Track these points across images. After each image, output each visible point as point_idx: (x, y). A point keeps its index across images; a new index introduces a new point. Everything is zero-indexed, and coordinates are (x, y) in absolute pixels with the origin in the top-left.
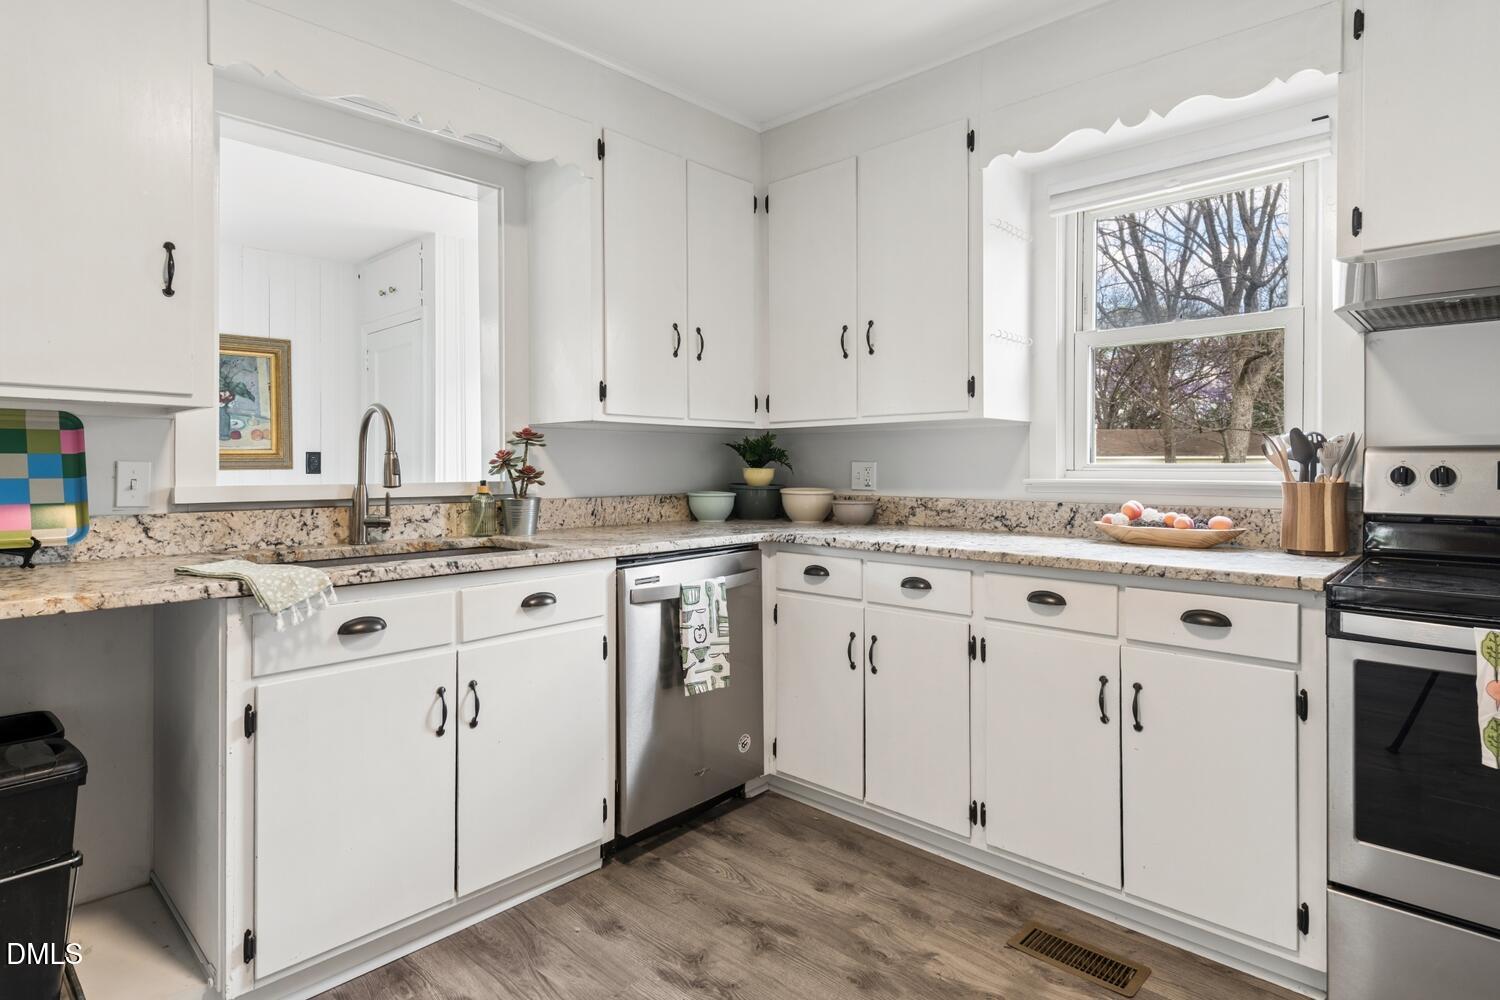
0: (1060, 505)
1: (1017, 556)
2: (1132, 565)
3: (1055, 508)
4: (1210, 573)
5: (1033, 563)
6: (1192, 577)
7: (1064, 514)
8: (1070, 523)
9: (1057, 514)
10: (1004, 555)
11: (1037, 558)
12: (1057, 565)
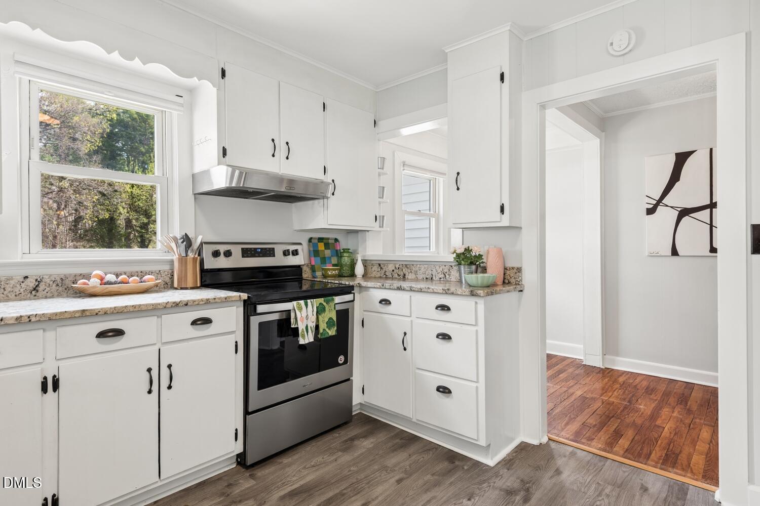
0: (26, 277)
1: (94, 310)
2: (171, 302)
3: (22, 280)
4: (207, 300)
5: (108, 312)
6: (200, 303)
7: (29, 284)
8: (35, 289)
9: (23, 285)
10: (84, 311)
11: (111, 308)
12: (126, 311)
